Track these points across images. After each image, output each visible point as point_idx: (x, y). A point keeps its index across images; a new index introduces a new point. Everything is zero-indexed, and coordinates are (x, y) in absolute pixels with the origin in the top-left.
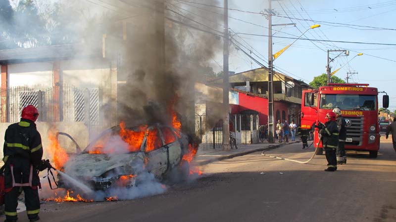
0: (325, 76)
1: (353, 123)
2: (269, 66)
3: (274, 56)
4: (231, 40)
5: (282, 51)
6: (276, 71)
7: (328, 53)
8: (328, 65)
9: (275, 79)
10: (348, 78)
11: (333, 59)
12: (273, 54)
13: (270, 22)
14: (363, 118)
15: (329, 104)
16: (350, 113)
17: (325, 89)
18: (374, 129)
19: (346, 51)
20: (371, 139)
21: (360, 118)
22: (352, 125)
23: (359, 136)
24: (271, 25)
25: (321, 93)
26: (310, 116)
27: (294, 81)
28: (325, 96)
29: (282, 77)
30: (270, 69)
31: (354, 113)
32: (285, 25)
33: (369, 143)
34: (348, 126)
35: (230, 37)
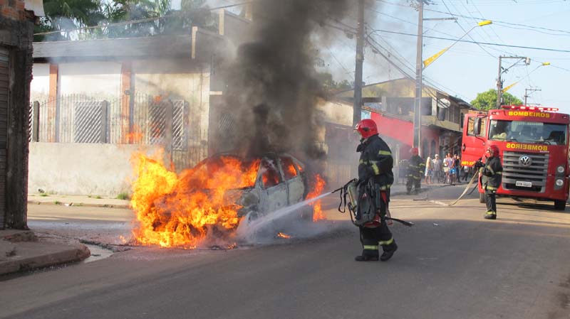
0: (493, 92)
1: (534, 162)
2: (417, 77)
3: (424, 62)
4: (367, 40)
5: (436, 57)
6: (426, 84)
7: (500, 60)
8: (500, 78)
9: (424, 95)
10: (526, 97)
11: (506, 70)
12: (423, 60)
13: (421, 15)
14: (548, 155)
15: (502, 134)
16: (530, 148)
17: (497, 114)
18: (563, 171)
19: (526, 58)
20: (558, 184)
21: (544, 154)
22: (533, 164)
23: (541, 180)
24: (421, 19)
25: (491, 118)
26: (474, 149)
27: (451, 98)
28: (496, 122)
29: (433, 92)
30: (417, 81)
31: (535, 148)
32: (442, 19)
33: (555, 189)
34: (527, 165)
35: (366, 36)
